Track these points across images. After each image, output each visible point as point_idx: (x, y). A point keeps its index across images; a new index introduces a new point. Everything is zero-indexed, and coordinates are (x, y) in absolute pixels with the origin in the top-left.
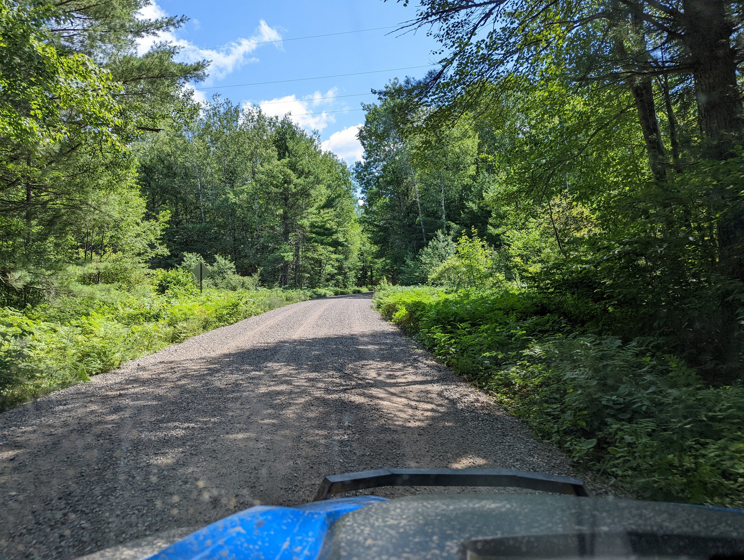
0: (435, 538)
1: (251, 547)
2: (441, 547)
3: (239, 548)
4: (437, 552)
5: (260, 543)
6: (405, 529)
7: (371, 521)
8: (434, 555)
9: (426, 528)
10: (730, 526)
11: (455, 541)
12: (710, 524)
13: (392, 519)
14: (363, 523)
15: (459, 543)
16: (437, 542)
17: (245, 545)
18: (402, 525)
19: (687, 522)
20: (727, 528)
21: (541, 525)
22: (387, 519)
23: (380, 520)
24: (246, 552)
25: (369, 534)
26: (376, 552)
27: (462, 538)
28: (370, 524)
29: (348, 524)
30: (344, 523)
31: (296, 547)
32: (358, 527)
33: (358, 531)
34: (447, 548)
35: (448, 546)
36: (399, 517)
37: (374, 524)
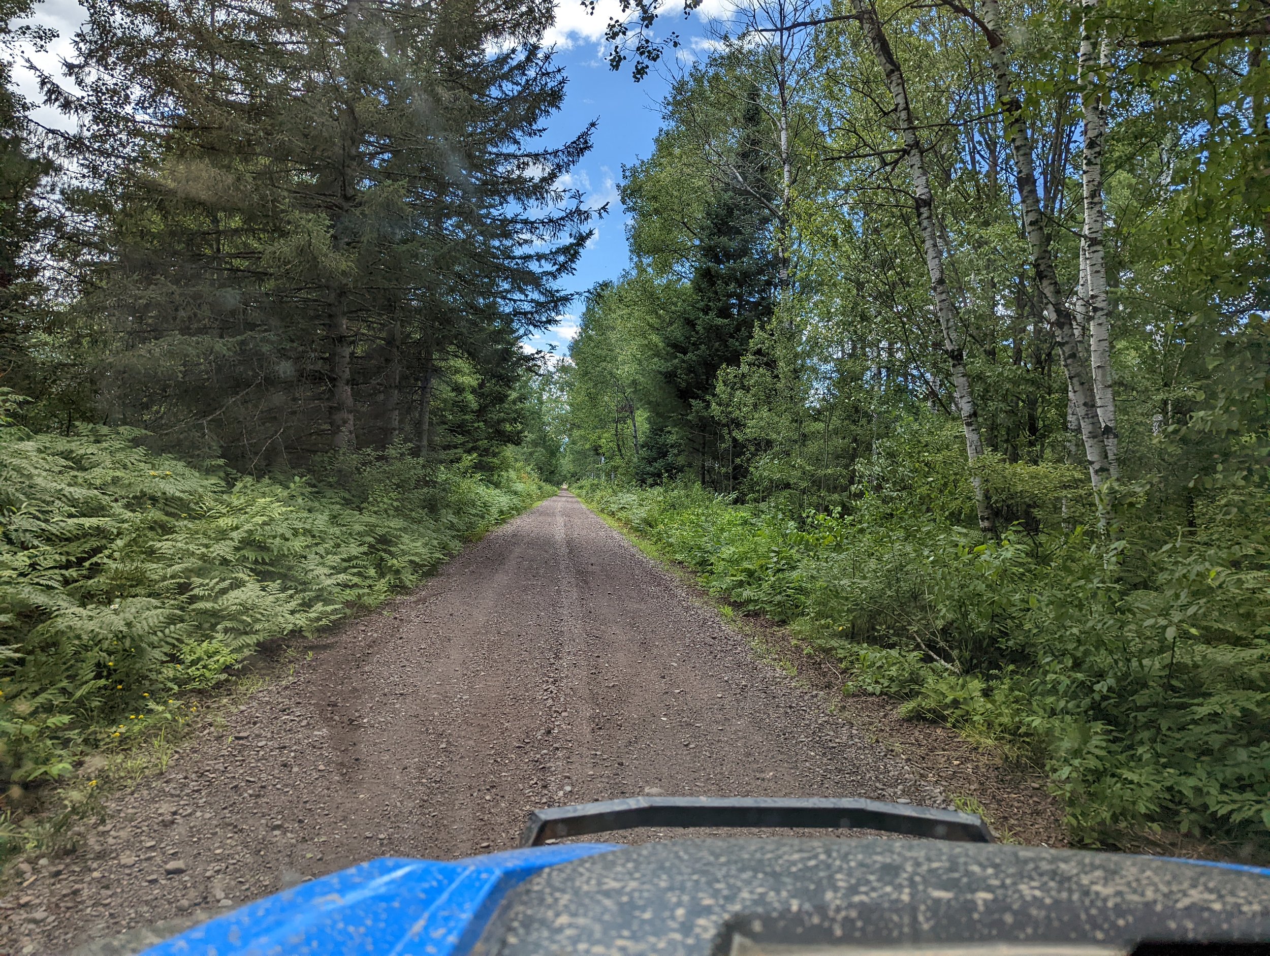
0: (680, 912)
1: (351, 929)
2: (686, 928)
3: (328, 930)
4: (677, 936)
5: (369, 922)
6: (631, 898)
7: (578, 884)
8: (671, 942)
9: (669, 894)
10: (1211, 891)
11: (714, 918)
12: (1175, 888)
13: (615, 879)
14: (561, 886)
15: (721, 922)
16: (681, 919)
17: (341, 925)
18: (628, 889)
19: (1134, 885)
20: (1207, 896)
21: (874, 889)
22: (606, 880)
23: (593, 882)
24: (340, 938)
25: (566, 906)
26: (569, 938)
27: (726, 911)
28: (573, 888)
29: (536, 888)
30: (528, 886)
31: (436, 929)
32: (551, 894)
33: (549, 900)
34: (697, 930)
35: (700, 926)
36: (627, 877)
37: (580, 888)
